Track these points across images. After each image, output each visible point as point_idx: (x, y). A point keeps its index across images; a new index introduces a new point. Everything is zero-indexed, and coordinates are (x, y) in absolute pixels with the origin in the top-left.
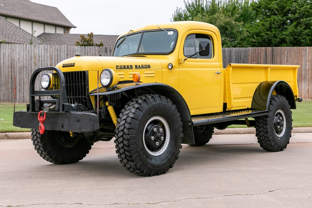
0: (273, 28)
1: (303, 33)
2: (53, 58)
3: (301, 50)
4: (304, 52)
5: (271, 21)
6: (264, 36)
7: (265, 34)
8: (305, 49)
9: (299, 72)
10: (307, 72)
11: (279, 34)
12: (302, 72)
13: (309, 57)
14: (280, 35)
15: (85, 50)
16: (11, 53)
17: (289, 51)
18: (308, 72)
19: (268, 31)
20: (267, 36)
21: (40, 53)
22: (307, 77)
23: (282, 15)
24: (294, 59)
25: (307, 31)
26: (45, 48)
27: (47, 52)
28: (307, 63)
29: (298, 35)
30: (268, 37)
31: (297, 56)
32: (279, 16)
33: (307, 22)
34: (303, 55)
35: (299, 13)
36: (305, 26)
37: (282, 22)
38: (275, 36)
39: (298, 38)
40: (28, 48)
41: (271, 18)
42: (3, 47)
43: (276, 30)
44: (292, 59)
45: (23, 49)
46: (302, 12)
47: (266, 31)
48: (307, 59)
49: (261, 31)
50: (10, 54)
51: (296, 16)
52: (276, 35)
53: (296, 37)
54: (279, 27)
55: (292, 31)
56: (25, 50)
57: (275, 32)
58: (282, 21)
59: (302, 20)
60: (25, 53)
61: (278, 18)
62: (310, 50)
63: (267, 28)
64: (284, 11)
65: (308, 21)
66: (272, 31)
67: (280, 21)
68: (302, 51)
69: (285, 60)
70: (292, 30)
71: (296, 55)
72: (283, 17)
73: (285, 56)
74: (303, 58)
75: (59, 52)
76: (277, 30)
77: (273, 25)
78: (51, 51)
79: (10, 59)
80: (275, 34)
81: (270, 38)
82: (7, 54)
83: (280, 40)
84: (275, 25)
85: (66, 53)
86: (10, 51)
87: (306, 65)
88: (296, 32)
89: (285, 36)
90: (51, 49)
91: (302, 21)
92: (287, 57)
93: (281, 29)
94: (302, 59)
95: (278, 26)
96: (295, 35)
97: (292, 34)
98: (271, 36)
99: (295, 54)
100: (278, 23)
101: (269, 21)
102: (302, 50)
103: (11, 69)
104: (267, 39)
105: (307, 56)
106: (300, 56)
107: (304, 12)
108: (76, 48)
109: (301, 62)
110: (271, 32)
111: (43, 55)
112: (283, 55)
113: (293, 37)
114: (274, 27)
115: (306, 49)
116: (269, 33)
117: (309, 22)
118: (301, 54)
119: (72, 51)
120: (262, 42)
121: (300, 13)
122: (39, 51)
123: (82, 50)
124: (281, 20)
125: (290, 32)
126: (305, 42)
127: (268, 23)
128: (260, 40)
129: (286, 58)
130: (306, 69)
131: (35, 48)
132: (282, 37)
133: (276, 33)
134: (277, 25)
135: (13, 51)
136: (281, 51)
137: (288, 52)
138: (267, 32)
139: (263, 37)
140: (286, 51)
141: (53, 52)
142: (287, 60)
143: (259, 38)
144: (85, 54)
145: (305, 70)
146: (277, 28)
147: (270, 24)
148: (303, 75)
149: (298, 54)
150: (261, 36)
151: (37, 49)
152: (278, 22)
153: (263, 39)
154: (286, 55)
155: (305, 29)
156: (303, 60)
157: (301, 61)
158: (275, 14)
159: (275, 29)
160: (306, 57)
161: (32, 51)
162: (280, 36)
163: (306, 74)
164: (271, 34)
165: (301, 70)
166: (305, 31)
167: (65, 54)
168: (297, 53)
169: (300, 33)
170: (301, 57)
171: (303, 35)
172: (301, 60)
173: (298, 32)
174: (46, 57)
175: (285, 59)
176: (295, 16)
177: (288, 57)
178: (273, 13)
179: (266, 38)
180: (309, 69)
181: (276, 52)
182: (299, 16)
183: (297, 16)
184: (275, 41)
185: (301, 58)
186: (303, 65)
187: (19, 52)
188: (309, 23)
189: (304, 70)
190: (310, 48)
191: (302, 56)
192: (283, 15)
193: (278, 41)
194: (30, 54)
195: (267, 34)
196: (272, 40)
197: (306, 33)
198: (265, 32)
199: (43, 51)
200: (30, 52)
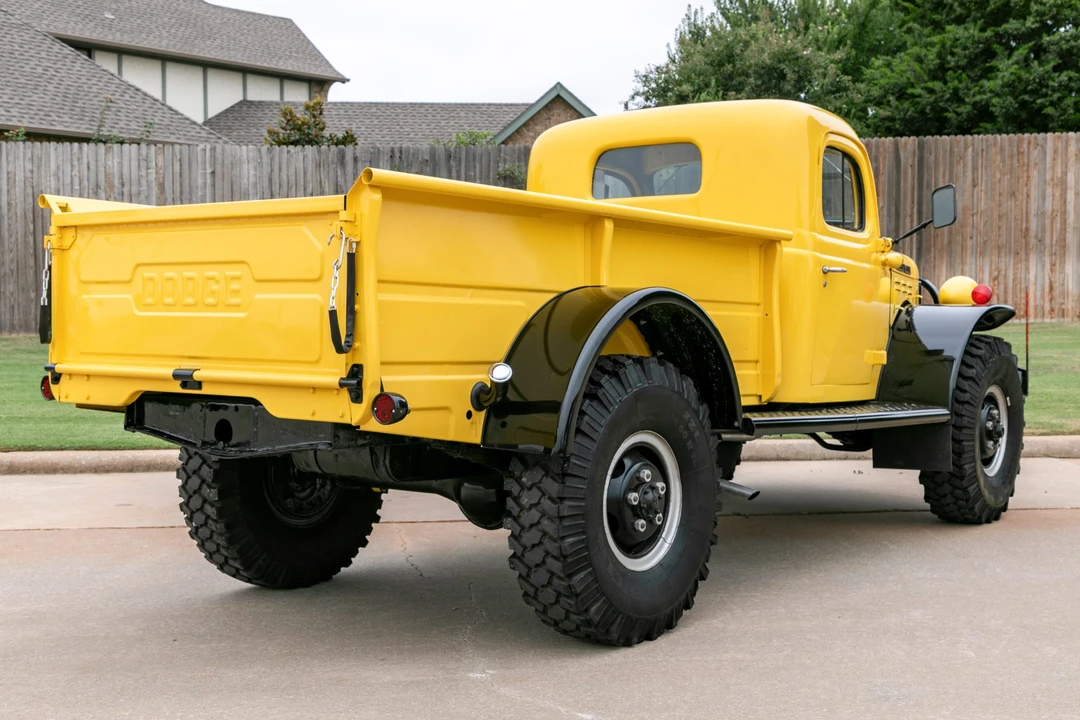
0: (950, 69)
1: (1051, 83)
2: (168, 185)
3: (1025, 145)
4: (1035, 153)
5: (943, 46)
6: (920, 96)
7: (922, 89)
8: (1040, 141)
9: (1019, 222)
10: (1048, 222)
11: (969, 90)
12: (1027, 222)
13: (1053, 167)
14: (972, 92)
15: (272, 159)
16: (32, 172)
17: (982, 151)
18: (1052, 223)
19: (934, 78)
20: (928, 98)
21: (126, 171)
22: (1048, 241)
23: (980, 23)
24: (998, 176)
25: (1064, 77)
26: (139, 154)
27: (148, 168)
28: (1049, 191)
29: (1032, 92)
30: (935, 101)
31: (1012, 165)
32: (971, 26)
33: (1064, 47)
34: (1032, 164)
35: (1040, 14)
36: (1061, 58)
37: (981, 46)
38: (957, 98)
39: (1034, 101)
40: (85, 156)
41: (946, 35)
42: (8, 155)
43: (961, 74)
44: (994, 176)
45: (72, 160)
46: (1050, 11)
47: (926, 78)
48: (1048, 177)
49: (912, 80)
50: (29, 174)
51: (1028, 24)
52: (961, 93)
53: (1026, 97)
54: (971, 63)
55: (1013, 77)
56: (76, 163)
57: (956, 83)
58: (979, 42)
59: (1048, 39)
60: (75, 172)
61: (966, 34)
62: (1060, 146)
63: (930, 71)
64: (988, 9)
65: (1068, 41)
66: (948, 79)
67: (974, 42)
68: (1029, 148)
69: (965, 182)
70: (1012, 74)
71: (1008, 161)
72: (983, 30)
73: (965, 165)
74: (1034, 173)
75: (186, 166)
76: (964, 75)
77: (949, 58)
78: (160, 163)
79: (29, 190)
80: (956, 91)
81: (941, 104)
82: (20, 177)
83: (974, 108)
84: (956, 58)
85: (209, 171)
86: (29, 166)
87: (1044, 199)
88: (1028, 82)
89: (989, 95)
90: (160, 158)
91: (1049, 42)
92: (975, 169)
93: (978, 72)
94: (1028, 177)
95: (965, 60)
96: (1025, 92)
97: (1012, 88)
98: (943, 96)
99: (1003, 161)
100: (967, 52)
101: (938, 46)
102: (1029, 143)
103: (34, 226)
104: (928, 108)
105: (1048, 166)
106: (1023, 165)
107: (1055, 10)
108: (241, 150)
109: (1025, 189)
110: (945, 83)
111: (134, 176)
112: (958, 162)
113: (1016, 98)
114: (953, 64)
115: (1045, 140)
116: (937, 85)
117: (1073, 43)
118: (1026, 160)
119: (227, 162)
120: (915, 118)
121: (1044, 14)
122: (121, 163)
123: (261, 158)
124: (976, 39)
125: (1005, 80)
126: (1059, 117)
127: (935, 50)
128: (908, 111)
129: (969, 174)
130: (1043, 213)
131: (110, 156)
132: (978, 98)
133: (960, 86)
134: (965, 56)
135: (39, 167)
136: (951, 151)
137: (978, 155)
138: (930, 84)
139: (918, 99)
140: (970, 150)
141: (165, 168)
142: (973, 181)
143: (906, 105)
144: (272, 170)
145: (1041, 215)
146: (964, 69)
147: (940, 55)
148: (1032, 234)
149: (1015, 161)
150: (913, 96)
151: (117, 160)
152: (965, 48)
153: (919, 107)
154: (970, 164)
155: (1057, 69)
156: (1034, 181)
157: (1026, 185)
158: (960, 21)
159: (955, 72)
160: (1045, 169)
161: (101, 163)
162: (974, 96)
163: (1044, 230)
164: (945, 91)
165: (1024, 216)
166: (1059, 76)
167: (205, 174)
168: (1012, 156)
169: (1040, 84)
170: (1025, 168)
171: (1050, 92)
172: (1025, 179)
173: (1034, 79)
174: (144, 182)
175: (965, 177)
176: (1024, 25)
177: (977, 170)
178: (953, 16)
179: (927, 105)
180: (1053, 211)
181: (933, 154)
182: (1037, 25)
183: (1033, 23)
184: (958, 114)
185: (1025, 174)
186: (1032, 197)
187: (58, 167)
188: (1072, 47)
189: (1037, 215)
190: (1059, 137)
191: (1028, 165)
192: (984, 23)
193: (968, 112)
194: (92, 176)
195: (931, 91)
196: (946, 110)
197: (1060, 85)
198: (926, 82)
199: (134, 164)
200: (92, 167)
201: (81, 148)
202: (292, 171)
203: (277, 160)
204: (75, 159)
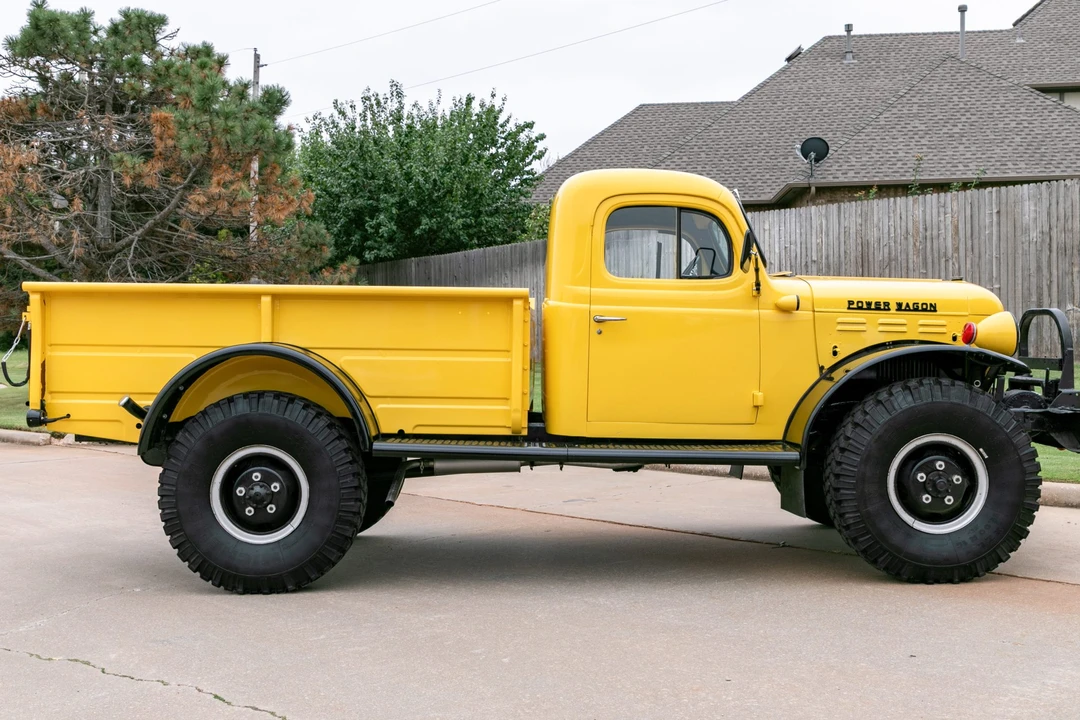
2: (961, 226)
15: (1050, 194)
16: (861, 225)
21: (928, 218)
26: (939, 202)
27: (945, 214)
40: (898, 208)
45: (889, 213)
50: (859, 227)
56: (892, 215)
60: (892, 223)
75: (976, 209)
78: (955, 208)
79: (859, 241)
82: (853, 230)
85: (995, 211)
86: (859, 221)
90: (955, 204)
111: (935, 220)
119: (1011, 201)
122: (924, 212)
123: (1041, 194)
131: (916, 206)
141: (959, 212)
144: (1050, 205)
151: (921, 209)
161: (910, 213)
167: (991, 214)
174: (942, 226)
187: (879, 219)
194: (904, 224)
199: (935, 211)
200: (904, 217)
201: (895, 202)
202: (1069, 203)
203: (1054, 195)
204: (891, 211)
